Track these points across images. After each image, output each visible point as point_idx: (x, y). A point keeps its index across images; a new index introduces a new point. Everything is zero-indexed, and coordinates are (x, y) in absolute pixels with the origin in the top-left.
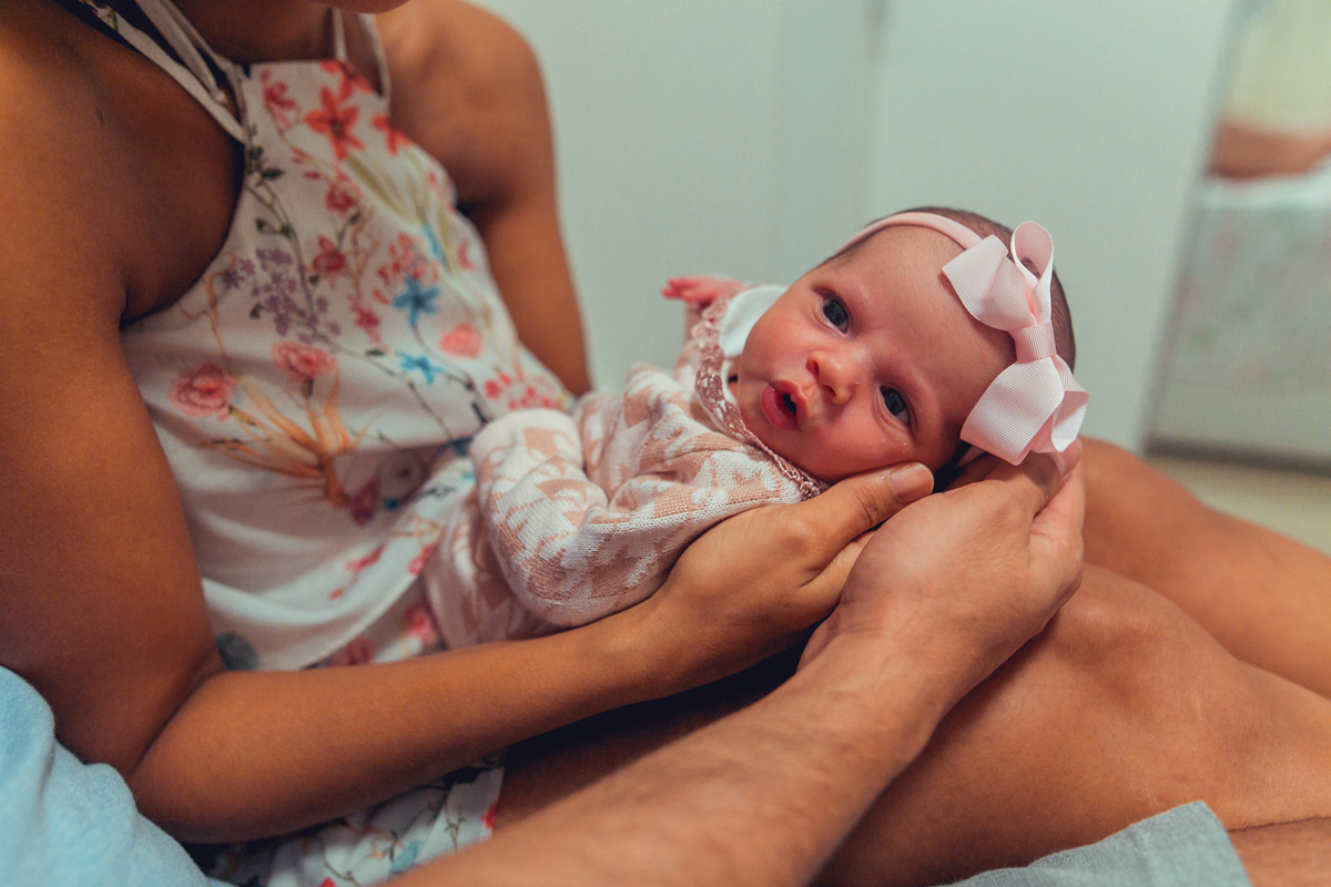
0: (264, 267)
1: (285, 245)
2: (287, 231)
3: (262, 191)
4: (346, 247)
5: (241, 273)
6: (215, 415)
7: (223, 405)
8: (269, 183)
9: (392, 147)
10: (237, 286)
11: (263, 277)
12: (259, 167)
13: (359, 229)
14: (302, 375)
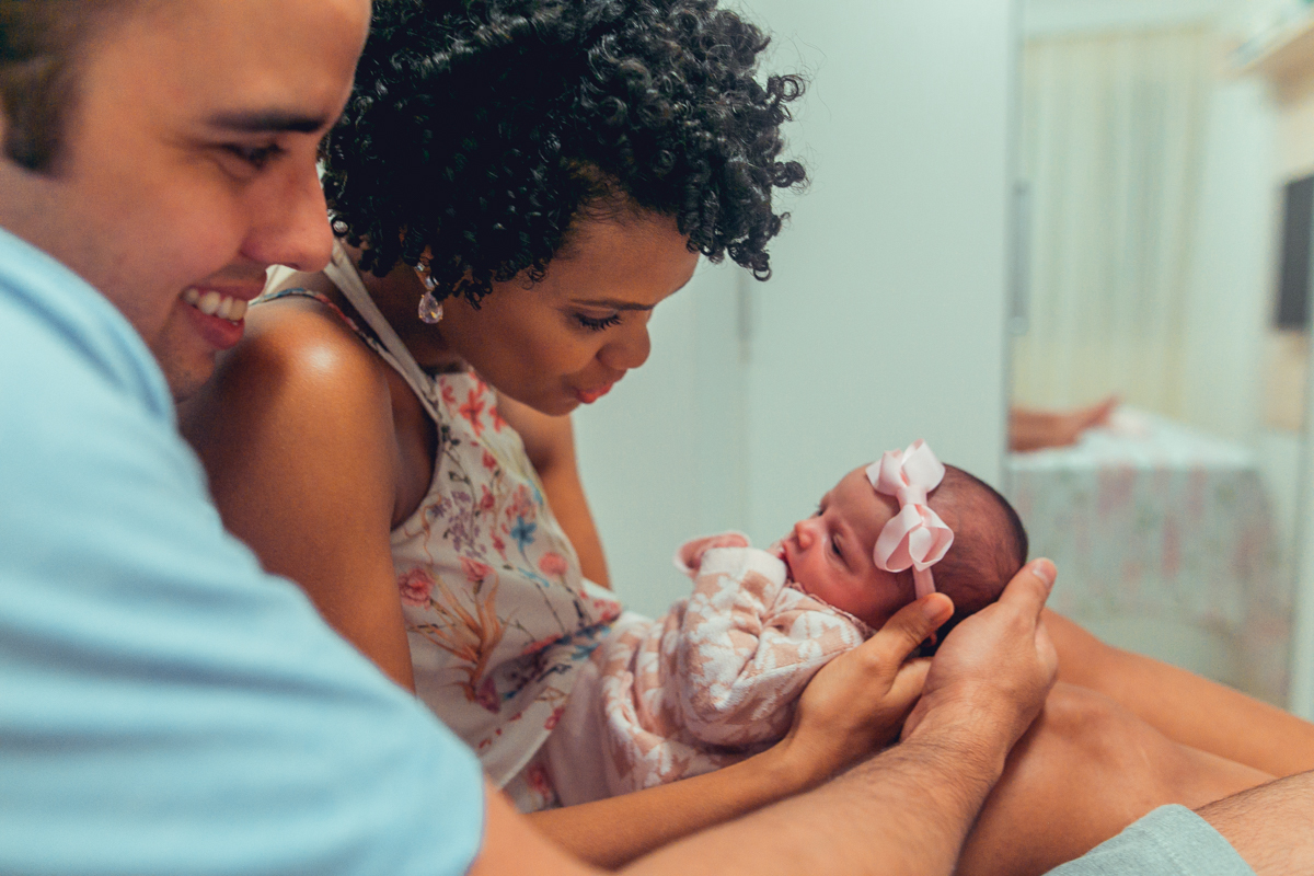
0: (456, 503)
1: (466, 489)
2: (467, 480)
3: (452, 453)
4: (495, 492)
5: (445, 507)
6: (422, 606)
7: (426, 599)
8: (455, 447)
9: (497, 427)
10: (442, 515)
11: (456, 510)
12: (449, 438)
13: (500, 481)
14: (477, 576)
